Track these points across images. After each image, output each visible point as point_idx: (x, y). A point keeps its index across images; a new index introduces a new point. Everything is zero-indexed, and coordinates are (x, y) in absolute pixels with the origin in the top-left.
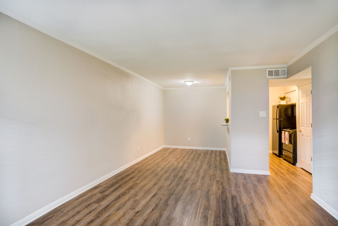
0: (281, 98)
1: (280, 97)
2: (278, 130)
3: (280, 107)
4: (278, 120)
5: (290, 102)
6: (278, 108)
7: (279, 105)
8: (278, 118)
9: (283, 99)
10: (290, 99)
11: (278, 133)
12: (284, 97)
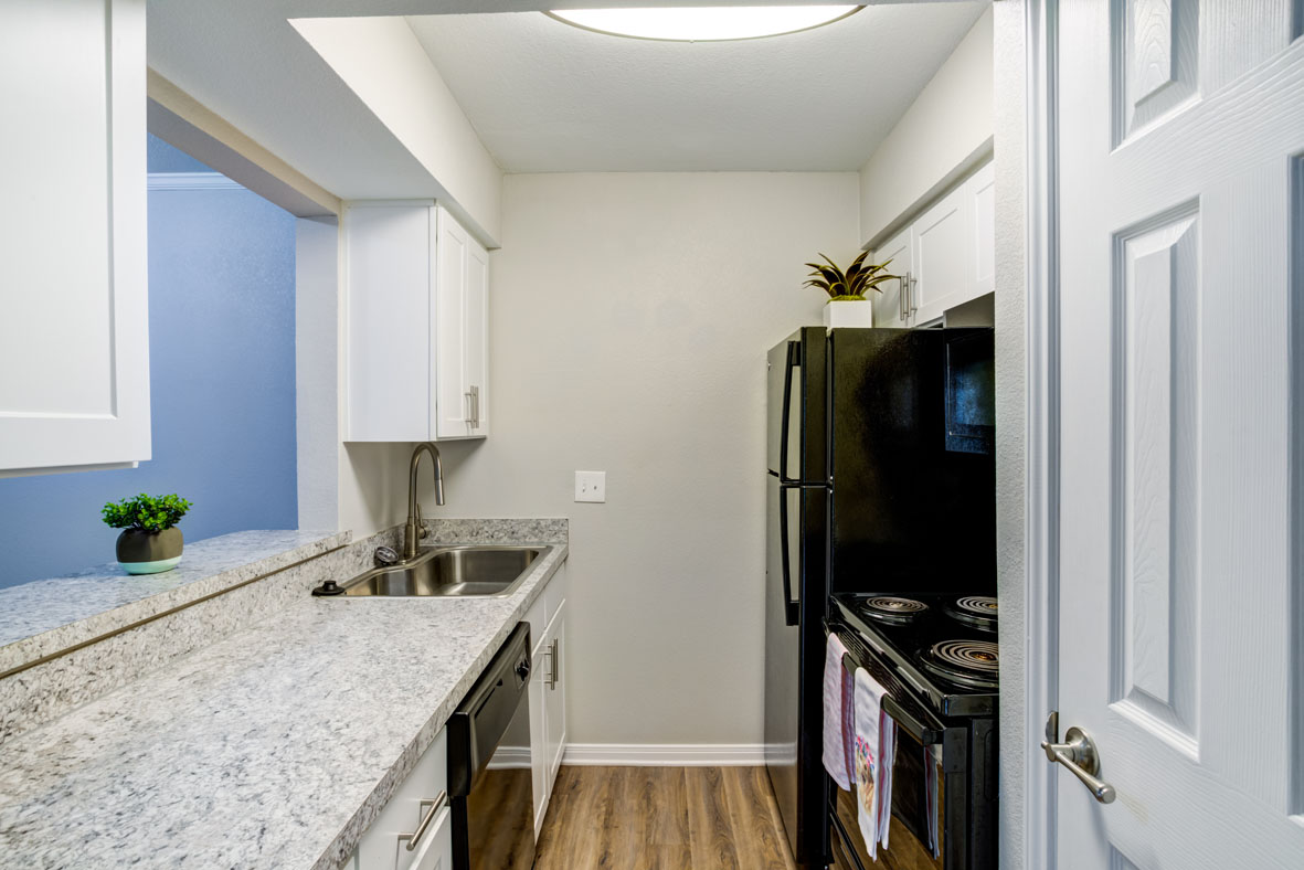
0: (825, 273)
1: (823, 263)
2: (795, 597)
3: (814, 354)
4: (794, 495)
5: (906, 314)
6: (797, 371)
7: (804, 330)
8: (794, 472)
9: (846, 282)
10: (907, 284)
11: (796, 628)
12: (854, 269)
